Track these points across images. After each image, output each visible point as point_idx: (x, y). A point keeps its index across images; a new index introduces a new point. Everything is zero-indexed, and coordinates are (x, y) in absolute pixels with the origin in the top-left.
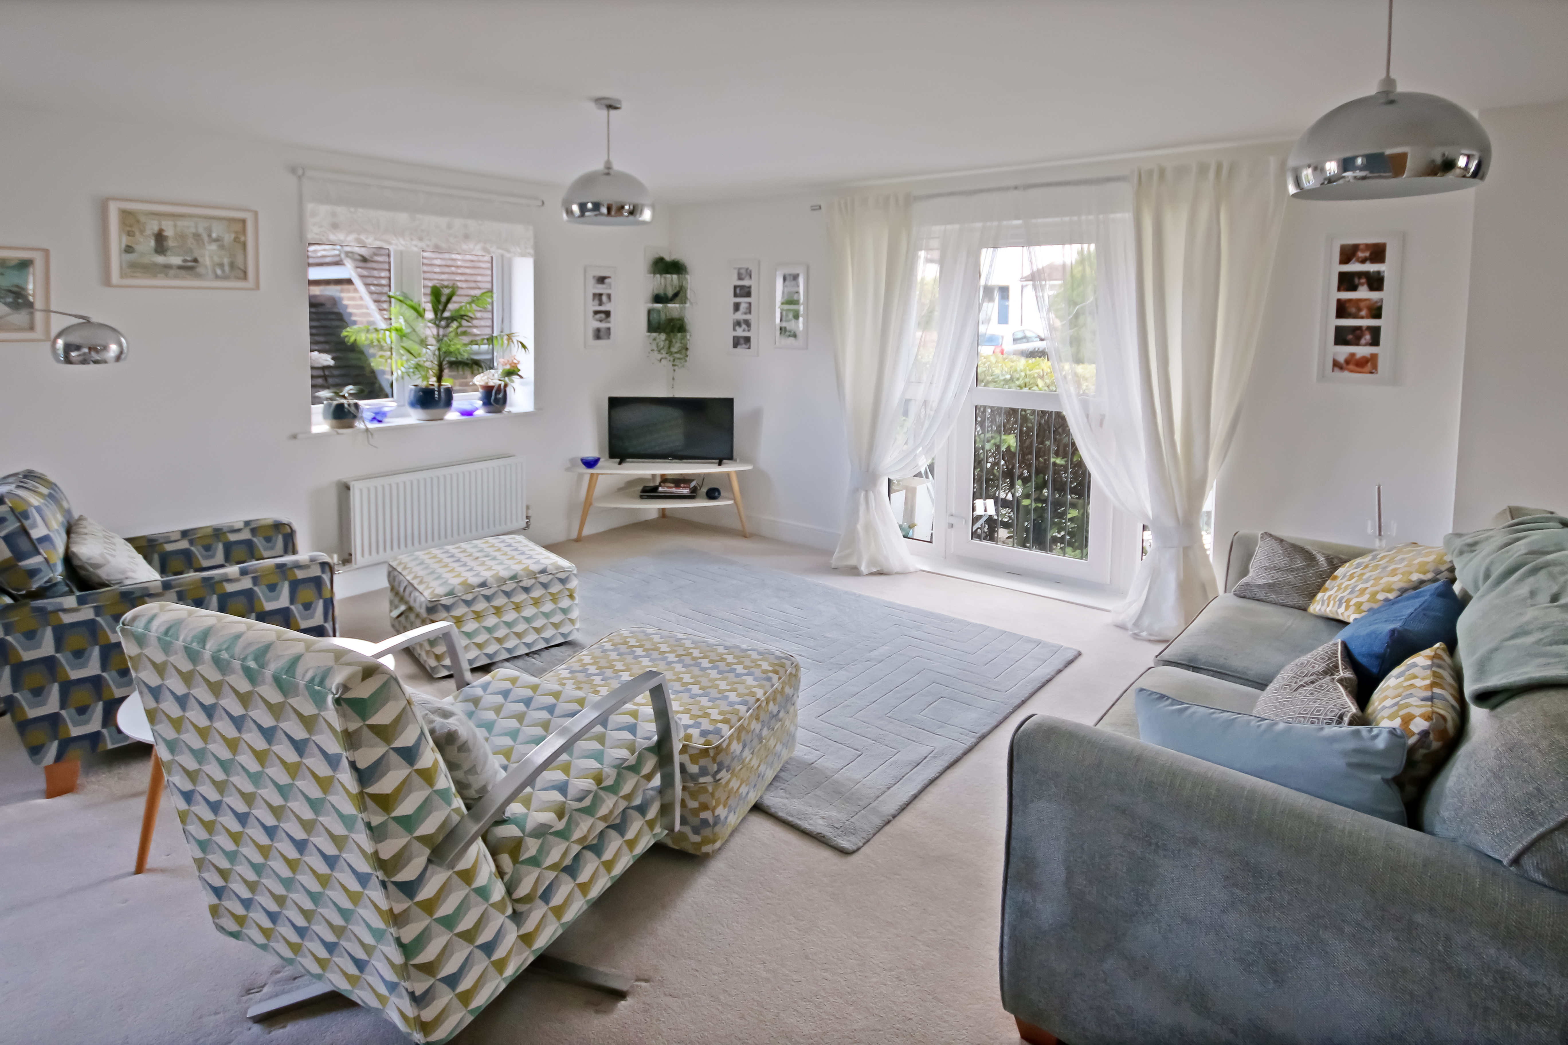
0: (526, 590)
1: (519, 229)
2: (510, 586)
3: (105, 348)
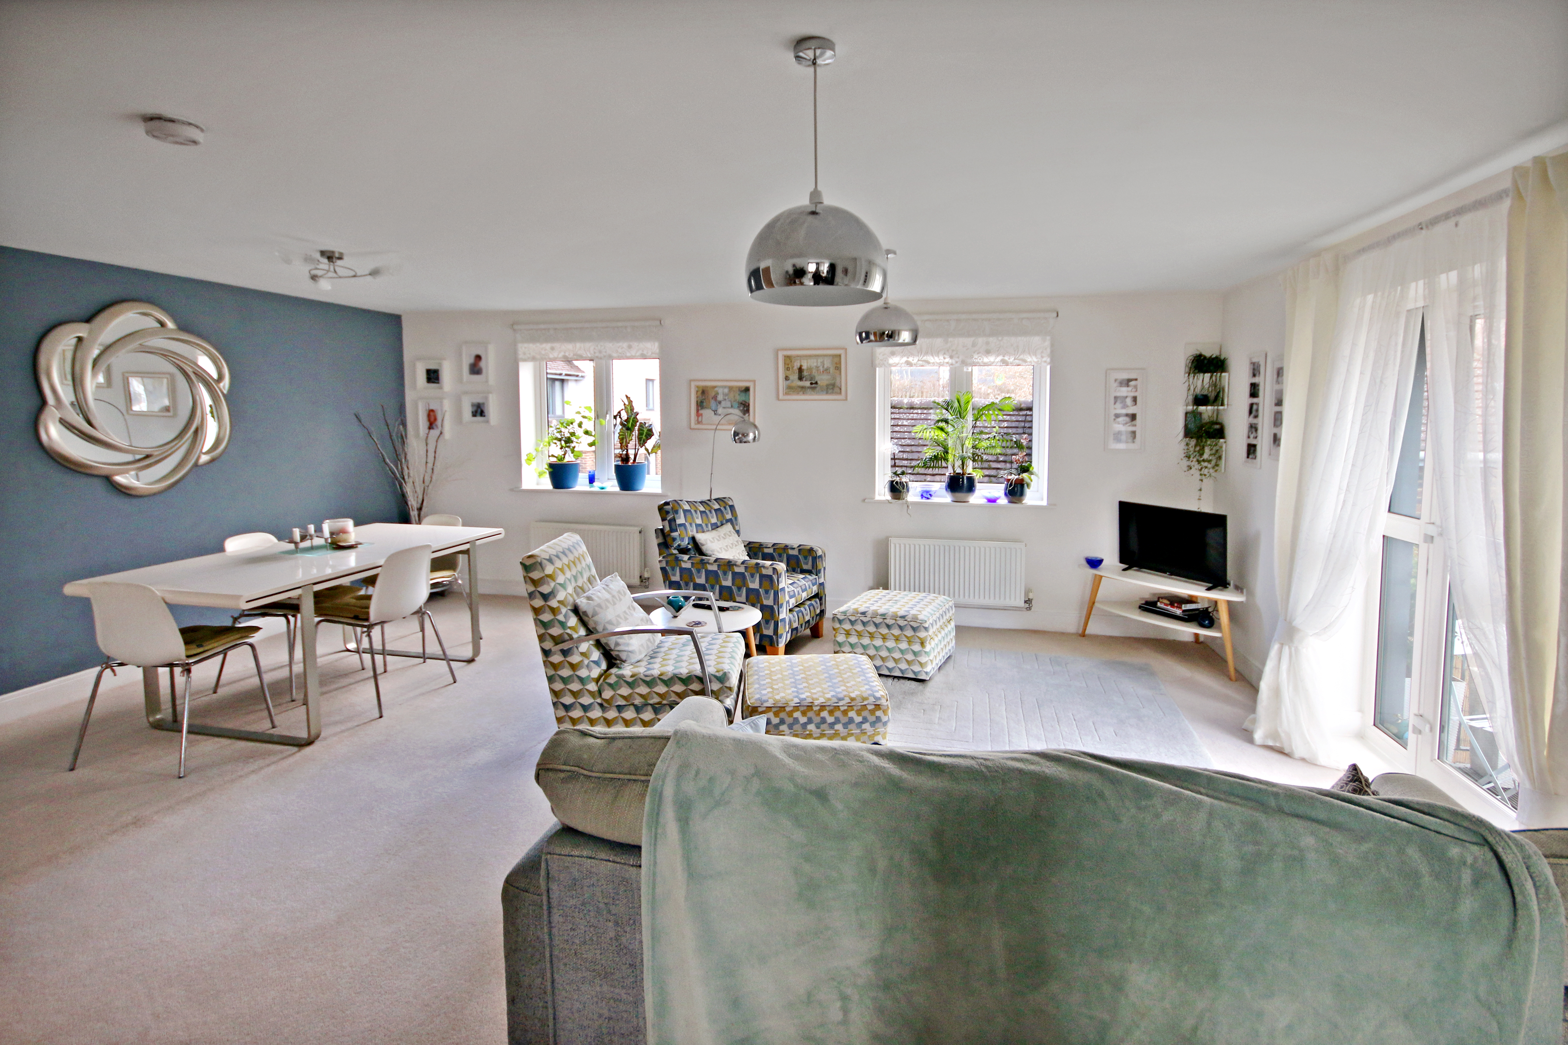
0: (889, 627)
1: (1036, 340)
2: (878, 620)
3: (748, 435)
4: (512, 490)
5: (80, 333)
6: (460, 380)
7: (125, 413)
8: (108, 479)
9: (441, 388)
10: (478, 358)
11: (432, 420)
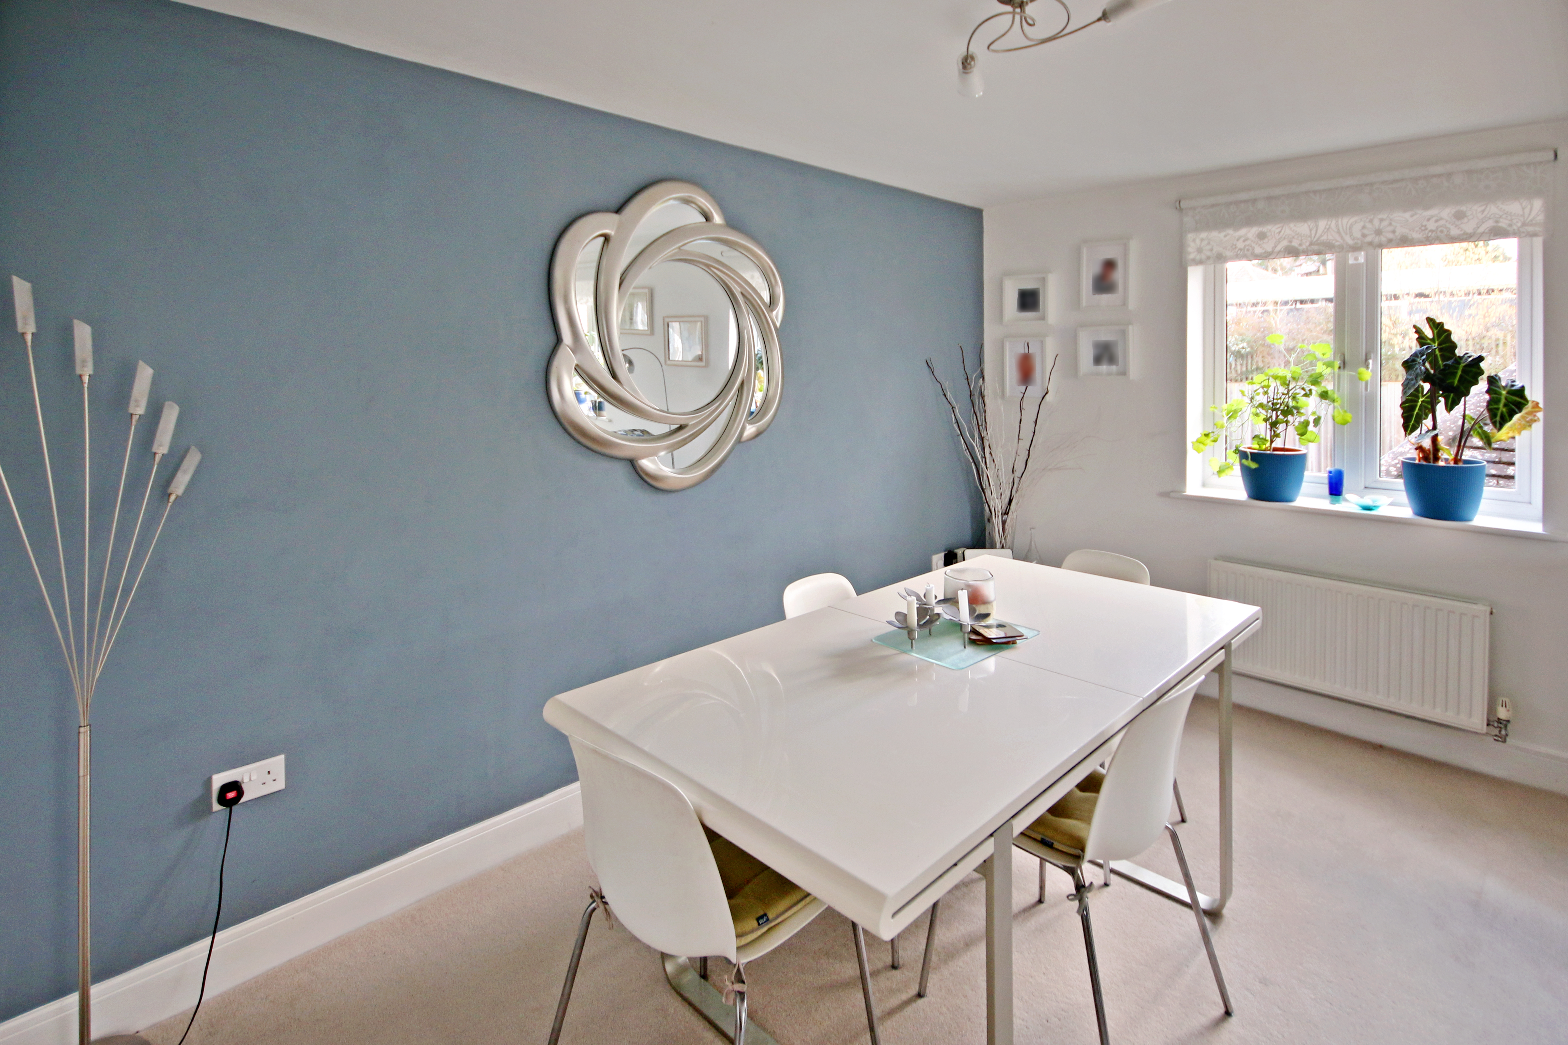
4: (1165, 495)
5: (606, 229)
6: (1075, 302)
7: (663, 361)
8: (632, 463)
9: (1043, 318)
10: (1109, 265)
11: (1026, 370)
